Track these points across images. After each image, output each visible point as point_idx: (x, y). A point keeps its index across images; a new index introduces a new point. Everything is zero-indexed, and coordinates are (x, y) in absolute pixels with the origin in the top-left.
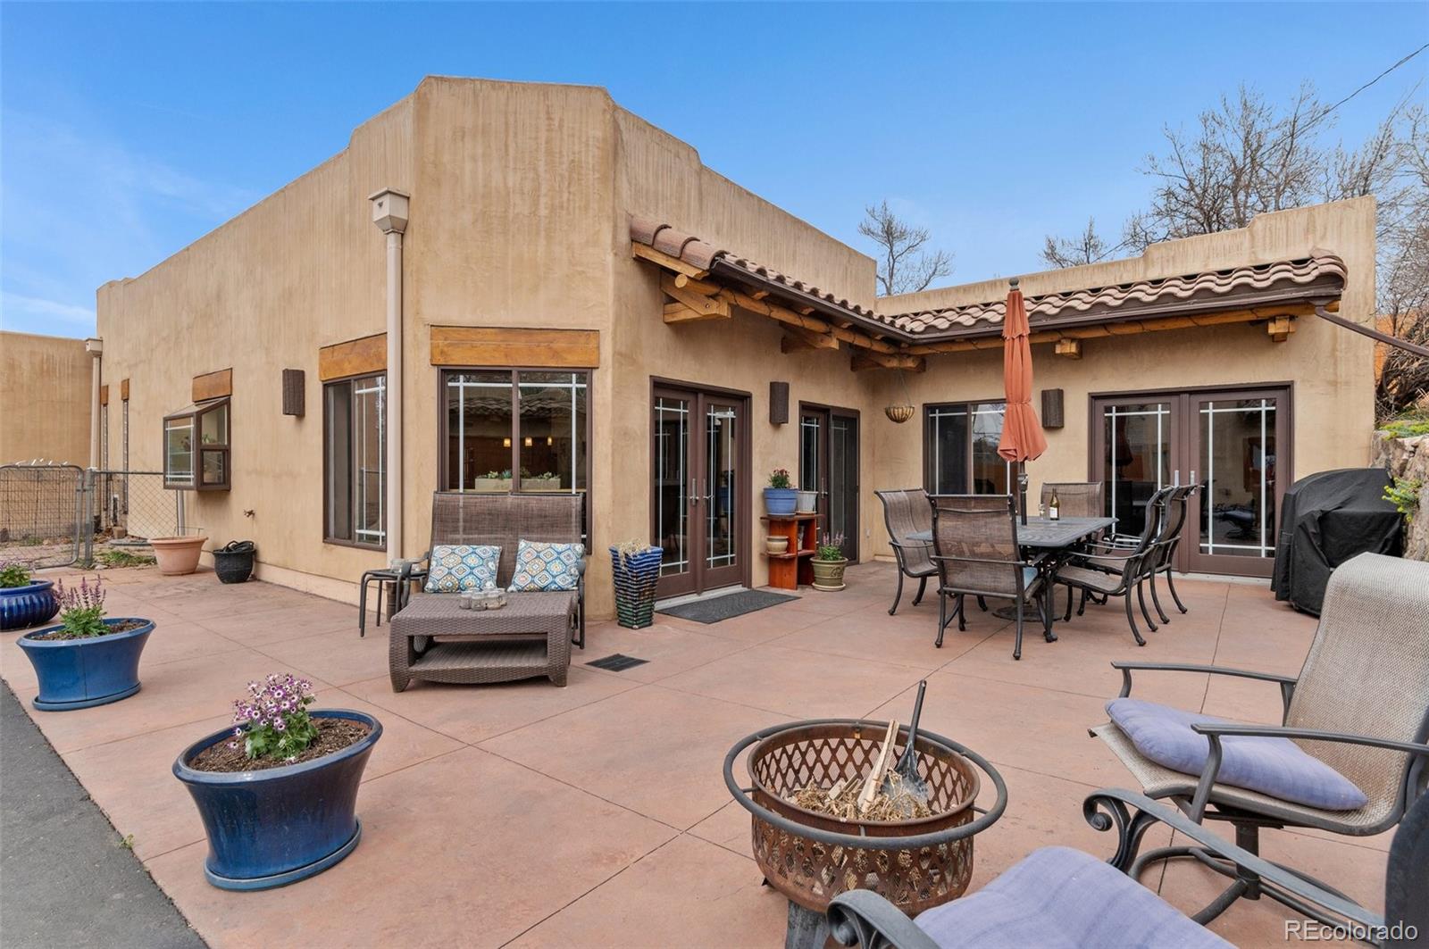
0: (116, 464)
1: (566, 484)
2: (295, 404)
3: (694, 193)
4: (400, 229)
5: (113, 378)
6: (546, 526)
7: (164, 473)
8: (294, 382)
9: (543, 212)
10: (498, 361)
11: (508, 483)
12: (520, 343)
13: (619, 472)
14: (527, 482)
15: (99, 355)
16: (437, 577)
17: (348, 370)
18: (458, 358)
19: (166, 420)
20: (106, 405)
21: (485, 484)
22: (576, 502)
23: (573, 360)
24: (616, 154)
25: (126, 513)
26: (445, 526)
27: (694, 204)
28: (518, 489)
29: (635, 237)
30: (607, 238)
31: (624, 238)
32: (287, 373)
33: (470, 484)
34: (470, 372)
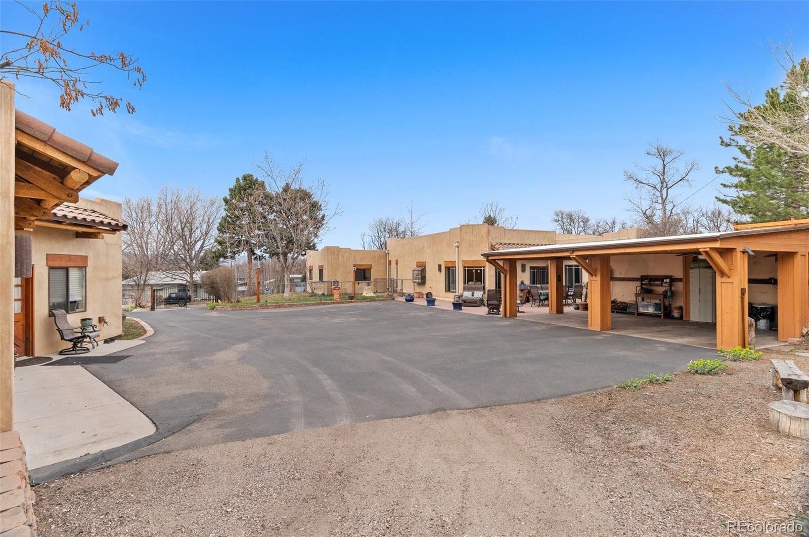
0: (394, 276)
1: (482, 283)
2: (440, 270)
3: (503, 235)
4: (458, 247)
5: (393, 258)
6: (478, 289)
7: (413, 280)
8: (440, 266)
9: (478, 243)
10: (472, 265)
11: (473, 283)
12: (475, 263)
13: (489, 282)
14: (476, 283)
15: (388, 253)
16: (464, 295)
17: (449, 266)
18: (467, 265)
19: (413, 271)
20: (390, 264)
21: (470, 283)
22: (483, 286)
23: (482, 265)
24: (489, 234)
25: (397, 287)
26: (465, 289)
27: (503, 237)
28: (474, 284)
29: (492, 245)
30: (487, 246)
31: (490, 246)
32: (439, 265)
33: (468, 283)
34: (468, 267)
